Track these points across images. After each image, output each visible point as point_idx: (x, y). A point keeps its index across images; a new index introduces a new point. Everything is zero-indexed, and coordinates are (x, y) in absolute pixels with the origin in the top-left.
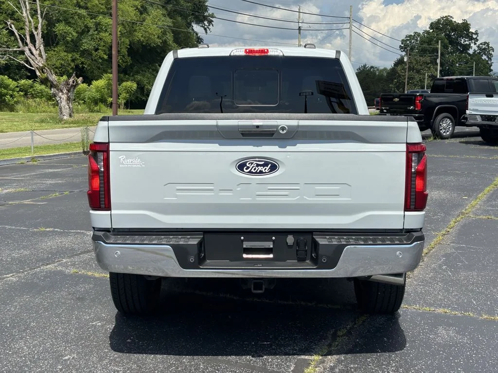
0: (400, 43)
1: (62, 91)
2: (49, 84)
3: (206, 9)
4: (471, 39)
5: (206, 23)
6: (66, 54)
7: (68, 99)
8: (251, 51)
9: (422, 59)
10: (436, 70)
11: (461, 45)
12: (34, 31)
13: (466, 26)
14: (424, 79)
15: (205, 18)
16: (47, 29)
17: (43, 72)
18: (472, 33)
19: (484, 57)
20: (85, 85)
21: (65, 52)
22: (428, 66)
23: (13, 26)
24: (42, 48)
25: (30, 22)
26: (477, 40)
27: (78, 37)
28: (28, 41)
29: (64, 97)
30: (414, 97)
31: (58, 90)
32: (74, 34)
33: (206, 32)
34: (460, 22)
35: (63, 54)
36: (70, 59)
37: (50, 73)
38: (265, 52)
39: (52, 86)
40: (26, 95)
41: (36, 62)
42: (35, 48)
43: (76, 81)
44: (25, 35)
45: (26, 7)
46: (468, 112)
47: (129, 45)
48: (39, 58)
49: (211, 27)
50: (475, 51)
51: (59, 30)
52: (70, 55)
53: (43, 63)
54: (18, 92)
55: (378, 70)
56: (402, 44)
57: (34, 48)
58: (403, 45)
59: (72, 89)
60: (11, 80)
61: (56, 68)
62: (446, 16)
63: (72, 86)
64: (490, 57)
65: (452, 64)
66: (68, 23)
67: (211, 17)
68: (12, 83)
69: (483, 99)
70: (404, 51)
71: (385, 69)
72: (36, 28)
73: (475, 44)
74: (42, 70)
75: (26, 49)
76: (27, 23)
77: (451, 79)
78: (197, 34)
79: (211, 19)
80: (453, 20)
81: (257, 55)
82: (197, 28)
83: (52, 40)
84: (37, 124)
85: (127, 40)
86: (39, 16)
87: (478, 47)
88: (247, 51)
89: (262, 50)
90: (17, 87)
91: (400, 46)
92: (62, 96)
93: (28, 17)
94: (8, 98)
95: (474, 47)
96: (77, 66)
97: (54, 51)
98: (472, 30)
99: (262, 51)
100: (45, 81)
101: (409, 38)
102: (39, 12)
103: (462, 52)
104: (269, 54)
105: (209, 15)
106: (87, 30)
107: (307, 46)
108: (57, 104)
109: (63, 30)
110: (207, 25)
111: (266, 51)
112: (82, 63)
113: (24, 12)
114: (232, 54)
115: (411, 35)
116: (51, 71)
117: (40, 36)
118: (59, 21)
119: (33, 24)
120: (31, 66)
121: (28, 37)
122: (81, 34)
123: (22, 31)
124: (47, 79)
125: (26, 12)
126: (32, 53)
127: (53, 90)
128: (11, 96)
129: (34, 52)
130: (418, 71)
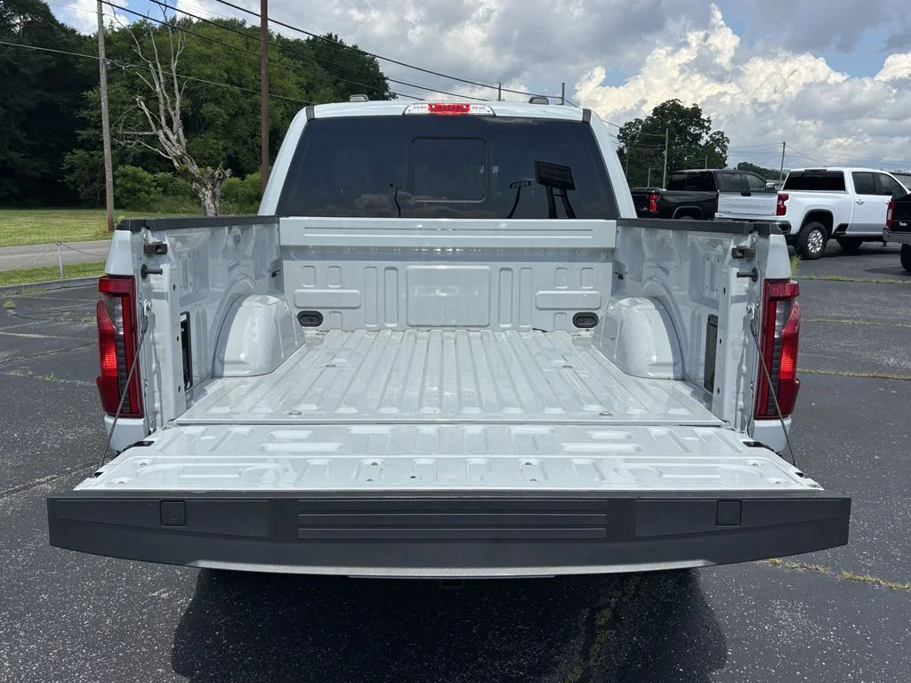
0: (618, 132)
1: (205, 186)
2: (190, 178)
4: (702, 127)
6: (215, 141)
7: (214, 196)
8: (439, 107)
9: (645, 151)
10: (662, 164)
11: (690, 134)
12: (170, 110)
13: (696, 111)
14: (647, 175)
16: (192, 110)
17: (182, 162)
18: (704, 120)
19: (718, 150)
20: (237, 180)
21: (214, 138)
22: (652, 160)
23: (142, 103)
24: (181, 132)
25: (165, 98)
26: (710, 129)
27: (230, 121)
28: (163, 122)
29: (209, 193)
30: (648, 196)
31: (200, 184)
32: (226, 117)
34: (690, 107)
35: (212, 141)
36: (220, 147)
37: (191, 163)
38: (463, 110)
39: (194, 179)
40: (165, 192)
41: (174, 150)
42: (172, 132)
43: (223, 173)
44: (159, 117)
45: (159, 78)
46: (717, 215)
48: (177, 145)
50: (707, 142)
51: (208, 112)
52: (221, 143)
53: (182, 150)
54: (155, 187)
57: (170, 132)
58: (621, 135)
59: (218, 184)
60: (146, 172)
62: (673, 100)
63: (218, 179)
64: (724, 149)
65: (680, 158)
66: (218, 103)
68: (148, 176)
69: (738, 198)
70: (623, 141)
72: (174, 109)
73: (707, 133)
74: (180, 159)
75: (161, 133)
76: (161, 101)
77: (694, 173)
80: (681, 104)
81: (450, 113)
83: (200, 125)
86: (176, 92)
87: (711, 137)
88: (433, 107)
89: (459, 106)
90: (154, 181)
92: (207, 193)
93: (162, 92)
94: (143, 195)
95: (706, 138)
96: (229, 157)
97: (202, 138)
98: (704, 116)
99: (459, 108)
100: (185, 174)
101: (628, 127)
102: (176, 86)
103: (691, 143)
104: (469, 112)
106: (241, 112)
107: (534, 101)
108: (200, 203)
109: (212, 111)
111: (465, 107)
112: (236, 153)
113: (157, 87)
114: (407, 112)
115: (632, 123)
116: (192, 161)
117: (178, 116)
118: (206, 101)
119: (169, 102)
120: (167, 155)
121: (163, 118)
122: (234, 116)
123: (155, 111)
124: (186, 171)
125: (160, 87)
126: (167, 138)
127: (195, 185)
128: (147, 192)
129: (171, 136)
130: (639, 165)
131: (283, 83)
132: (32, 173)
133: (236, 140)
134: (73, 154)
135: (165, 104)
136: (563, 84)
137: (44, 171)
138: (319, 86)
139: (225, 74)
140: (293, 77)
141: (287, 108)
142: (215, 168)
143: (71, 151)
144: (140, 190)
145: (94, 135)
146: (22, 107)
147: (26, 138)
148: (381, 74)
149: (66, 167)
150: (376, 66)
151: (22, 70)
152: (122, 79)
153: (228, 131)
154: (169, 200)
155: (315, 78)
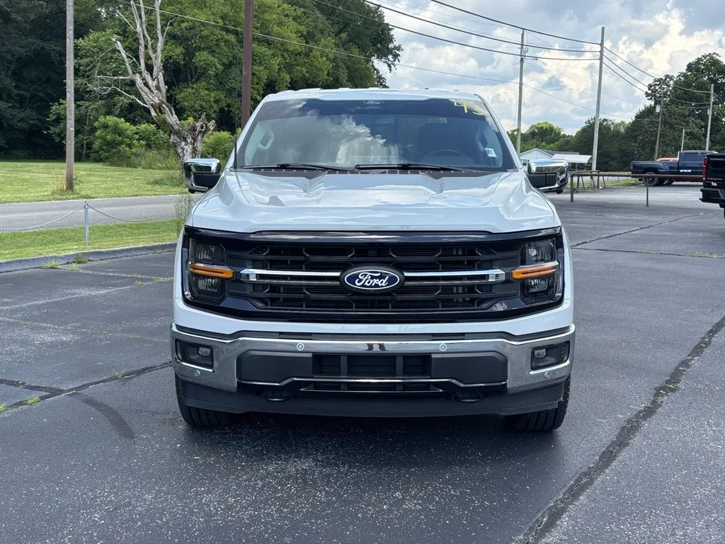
0: (646, 89)
1: (185, 140)
2: (167, 129)
3: (391, 40)
5: (390, 57)
6: (207, 92)
7: (194, 151)
12: (151, 52)
14: (681, 137)
15: (390, 51)
16: (184, 59)
17: (160, 111)
21: (206, 89)
22: (686, 120)
23: (119, 44)
24: (161, 77)
27: (224, 71)
28: (142, 66)
29: (189, 148)
31: (179, 137)
32: (219, 66)
33: (390, 70)
35: (204, 93)
36: (212, 99)
37: (169, 113)
39: (172, 131)
40: (147, 145)
41: (151, 97)
42: (152, 76)
43: (206, 125)
44: (138, 60)
45: (141, 18)
47: (290, 83)
48: (156, 92)
49: (397, 62)
51: (200, 61)
52: (213, 94)
53: (161, 98)
54: (137, 140)
55: (613, 124)
56: (649, 90)
57: (150, 77)
58: (650, 92)
59: (199, 138)
60: (128, 124)
61: (196, 111)
62: (710, 54)
63: (200, 132)
66: (212, 52)
67: (398, 50)
68: (130, 128)
70: (651, 99)
71: (623, 123)
72: (155, 51)
74: (159, 109)
75: (138, 79)
76: (142, 42)
78: (378, 72)
79: (397, 52)
82: (379, 64)
83: (191, 75)
84: (149, 187)
85: (288, 76)
86: (159, 32)
90: (136, 133)
91: (646, 93)
92: (186, 147)
93: (143, 32)
94: (124, 148)
96: (222, 110)
97: (193, 88)
100: (162, 125)
101: (658, 83)
102: (159, 27)
105: (395, 48)
106: (235, 62)
109: (204, 60)
110: (392, 60)
112: (228, 106)
113: (138, 26)
115: (662, 79)
116: (170, 110)
117: (161, 60)
118: (199, 49)
119: (150, 43)
120: (145, 103)
121: (142, 61)
122: (227, 66)
123: (134, 53)
124: (165, 121)
125: (141, 26)
126: (146, 84)
127: (173, 138)
128: (130, 146)
129: (150, 82)
130: (672, 126)
131: (282, 31)
132: (19, 124)
133: (230, 91)
134: (60, 104)
135: (146, 47)
136: (603, 28)
137: (31, 122)
138: (320, 36)
139: (220, 20)
140: (293, 25)
141: (285, 58)
142: (196, 119)
143: (58, 101)
144: (122, 143)
145: (82, 83)
146: (13, 55)
147: (15, 87)
148: (388, 25)
149: (52, 117)
150: (381, 17)
151: (14, 16)
152: (115, 26)
153: (220, 82)
154: (153, 154)
155: (315, 27)
